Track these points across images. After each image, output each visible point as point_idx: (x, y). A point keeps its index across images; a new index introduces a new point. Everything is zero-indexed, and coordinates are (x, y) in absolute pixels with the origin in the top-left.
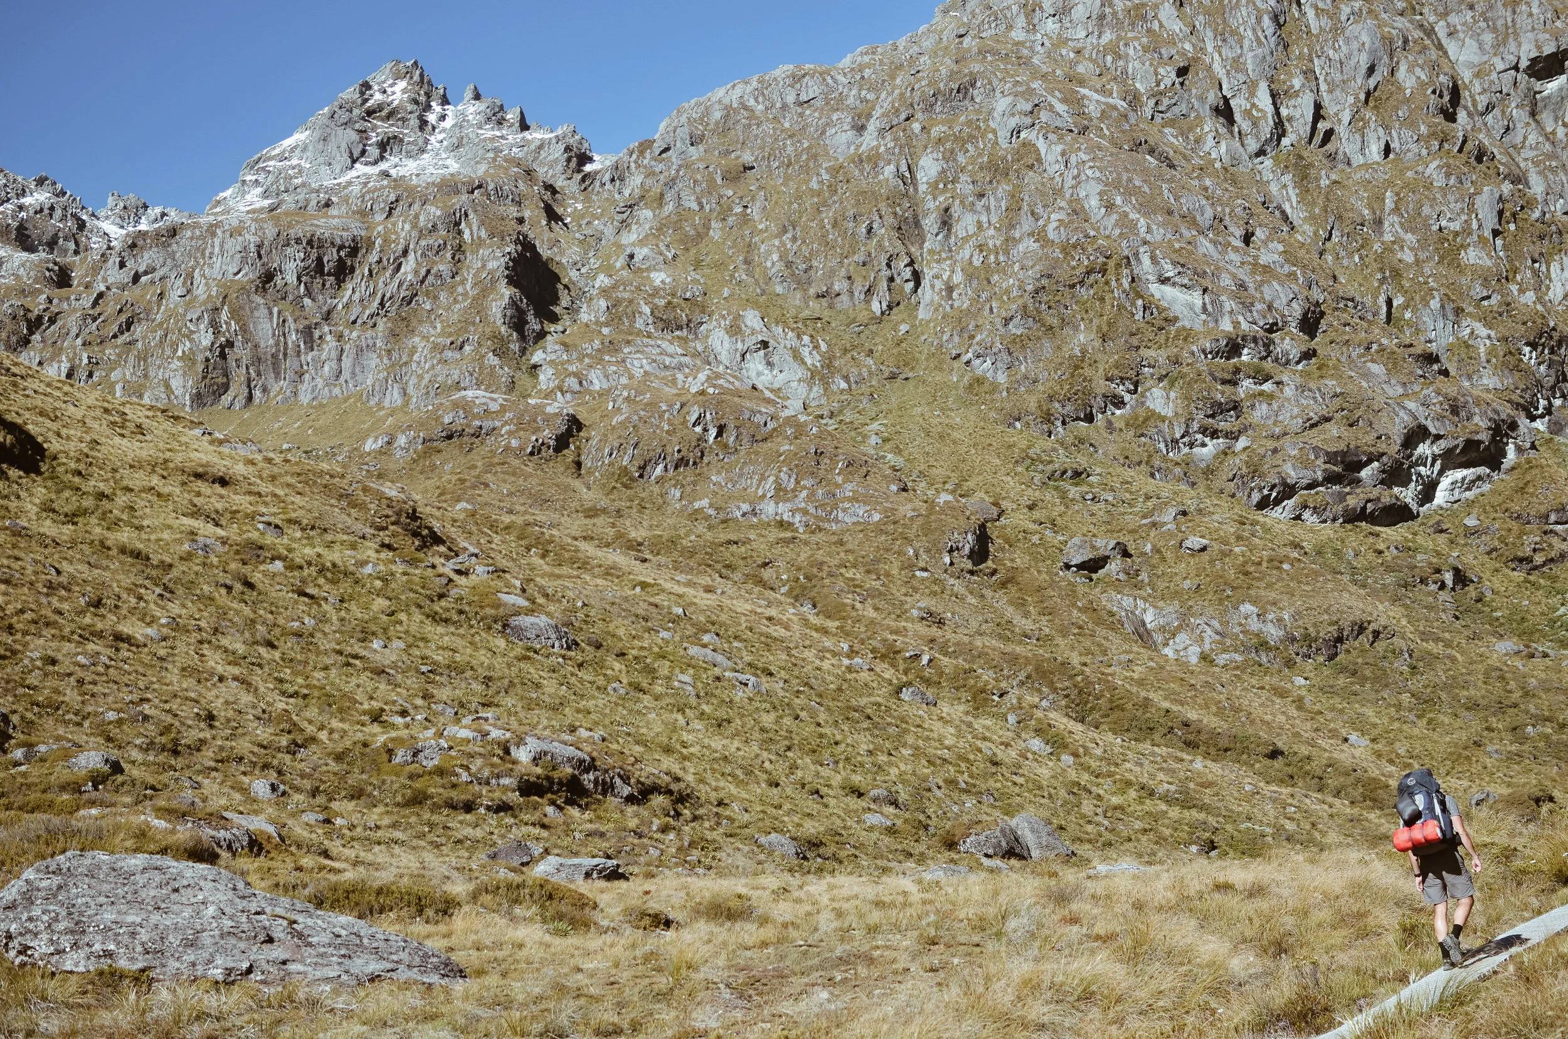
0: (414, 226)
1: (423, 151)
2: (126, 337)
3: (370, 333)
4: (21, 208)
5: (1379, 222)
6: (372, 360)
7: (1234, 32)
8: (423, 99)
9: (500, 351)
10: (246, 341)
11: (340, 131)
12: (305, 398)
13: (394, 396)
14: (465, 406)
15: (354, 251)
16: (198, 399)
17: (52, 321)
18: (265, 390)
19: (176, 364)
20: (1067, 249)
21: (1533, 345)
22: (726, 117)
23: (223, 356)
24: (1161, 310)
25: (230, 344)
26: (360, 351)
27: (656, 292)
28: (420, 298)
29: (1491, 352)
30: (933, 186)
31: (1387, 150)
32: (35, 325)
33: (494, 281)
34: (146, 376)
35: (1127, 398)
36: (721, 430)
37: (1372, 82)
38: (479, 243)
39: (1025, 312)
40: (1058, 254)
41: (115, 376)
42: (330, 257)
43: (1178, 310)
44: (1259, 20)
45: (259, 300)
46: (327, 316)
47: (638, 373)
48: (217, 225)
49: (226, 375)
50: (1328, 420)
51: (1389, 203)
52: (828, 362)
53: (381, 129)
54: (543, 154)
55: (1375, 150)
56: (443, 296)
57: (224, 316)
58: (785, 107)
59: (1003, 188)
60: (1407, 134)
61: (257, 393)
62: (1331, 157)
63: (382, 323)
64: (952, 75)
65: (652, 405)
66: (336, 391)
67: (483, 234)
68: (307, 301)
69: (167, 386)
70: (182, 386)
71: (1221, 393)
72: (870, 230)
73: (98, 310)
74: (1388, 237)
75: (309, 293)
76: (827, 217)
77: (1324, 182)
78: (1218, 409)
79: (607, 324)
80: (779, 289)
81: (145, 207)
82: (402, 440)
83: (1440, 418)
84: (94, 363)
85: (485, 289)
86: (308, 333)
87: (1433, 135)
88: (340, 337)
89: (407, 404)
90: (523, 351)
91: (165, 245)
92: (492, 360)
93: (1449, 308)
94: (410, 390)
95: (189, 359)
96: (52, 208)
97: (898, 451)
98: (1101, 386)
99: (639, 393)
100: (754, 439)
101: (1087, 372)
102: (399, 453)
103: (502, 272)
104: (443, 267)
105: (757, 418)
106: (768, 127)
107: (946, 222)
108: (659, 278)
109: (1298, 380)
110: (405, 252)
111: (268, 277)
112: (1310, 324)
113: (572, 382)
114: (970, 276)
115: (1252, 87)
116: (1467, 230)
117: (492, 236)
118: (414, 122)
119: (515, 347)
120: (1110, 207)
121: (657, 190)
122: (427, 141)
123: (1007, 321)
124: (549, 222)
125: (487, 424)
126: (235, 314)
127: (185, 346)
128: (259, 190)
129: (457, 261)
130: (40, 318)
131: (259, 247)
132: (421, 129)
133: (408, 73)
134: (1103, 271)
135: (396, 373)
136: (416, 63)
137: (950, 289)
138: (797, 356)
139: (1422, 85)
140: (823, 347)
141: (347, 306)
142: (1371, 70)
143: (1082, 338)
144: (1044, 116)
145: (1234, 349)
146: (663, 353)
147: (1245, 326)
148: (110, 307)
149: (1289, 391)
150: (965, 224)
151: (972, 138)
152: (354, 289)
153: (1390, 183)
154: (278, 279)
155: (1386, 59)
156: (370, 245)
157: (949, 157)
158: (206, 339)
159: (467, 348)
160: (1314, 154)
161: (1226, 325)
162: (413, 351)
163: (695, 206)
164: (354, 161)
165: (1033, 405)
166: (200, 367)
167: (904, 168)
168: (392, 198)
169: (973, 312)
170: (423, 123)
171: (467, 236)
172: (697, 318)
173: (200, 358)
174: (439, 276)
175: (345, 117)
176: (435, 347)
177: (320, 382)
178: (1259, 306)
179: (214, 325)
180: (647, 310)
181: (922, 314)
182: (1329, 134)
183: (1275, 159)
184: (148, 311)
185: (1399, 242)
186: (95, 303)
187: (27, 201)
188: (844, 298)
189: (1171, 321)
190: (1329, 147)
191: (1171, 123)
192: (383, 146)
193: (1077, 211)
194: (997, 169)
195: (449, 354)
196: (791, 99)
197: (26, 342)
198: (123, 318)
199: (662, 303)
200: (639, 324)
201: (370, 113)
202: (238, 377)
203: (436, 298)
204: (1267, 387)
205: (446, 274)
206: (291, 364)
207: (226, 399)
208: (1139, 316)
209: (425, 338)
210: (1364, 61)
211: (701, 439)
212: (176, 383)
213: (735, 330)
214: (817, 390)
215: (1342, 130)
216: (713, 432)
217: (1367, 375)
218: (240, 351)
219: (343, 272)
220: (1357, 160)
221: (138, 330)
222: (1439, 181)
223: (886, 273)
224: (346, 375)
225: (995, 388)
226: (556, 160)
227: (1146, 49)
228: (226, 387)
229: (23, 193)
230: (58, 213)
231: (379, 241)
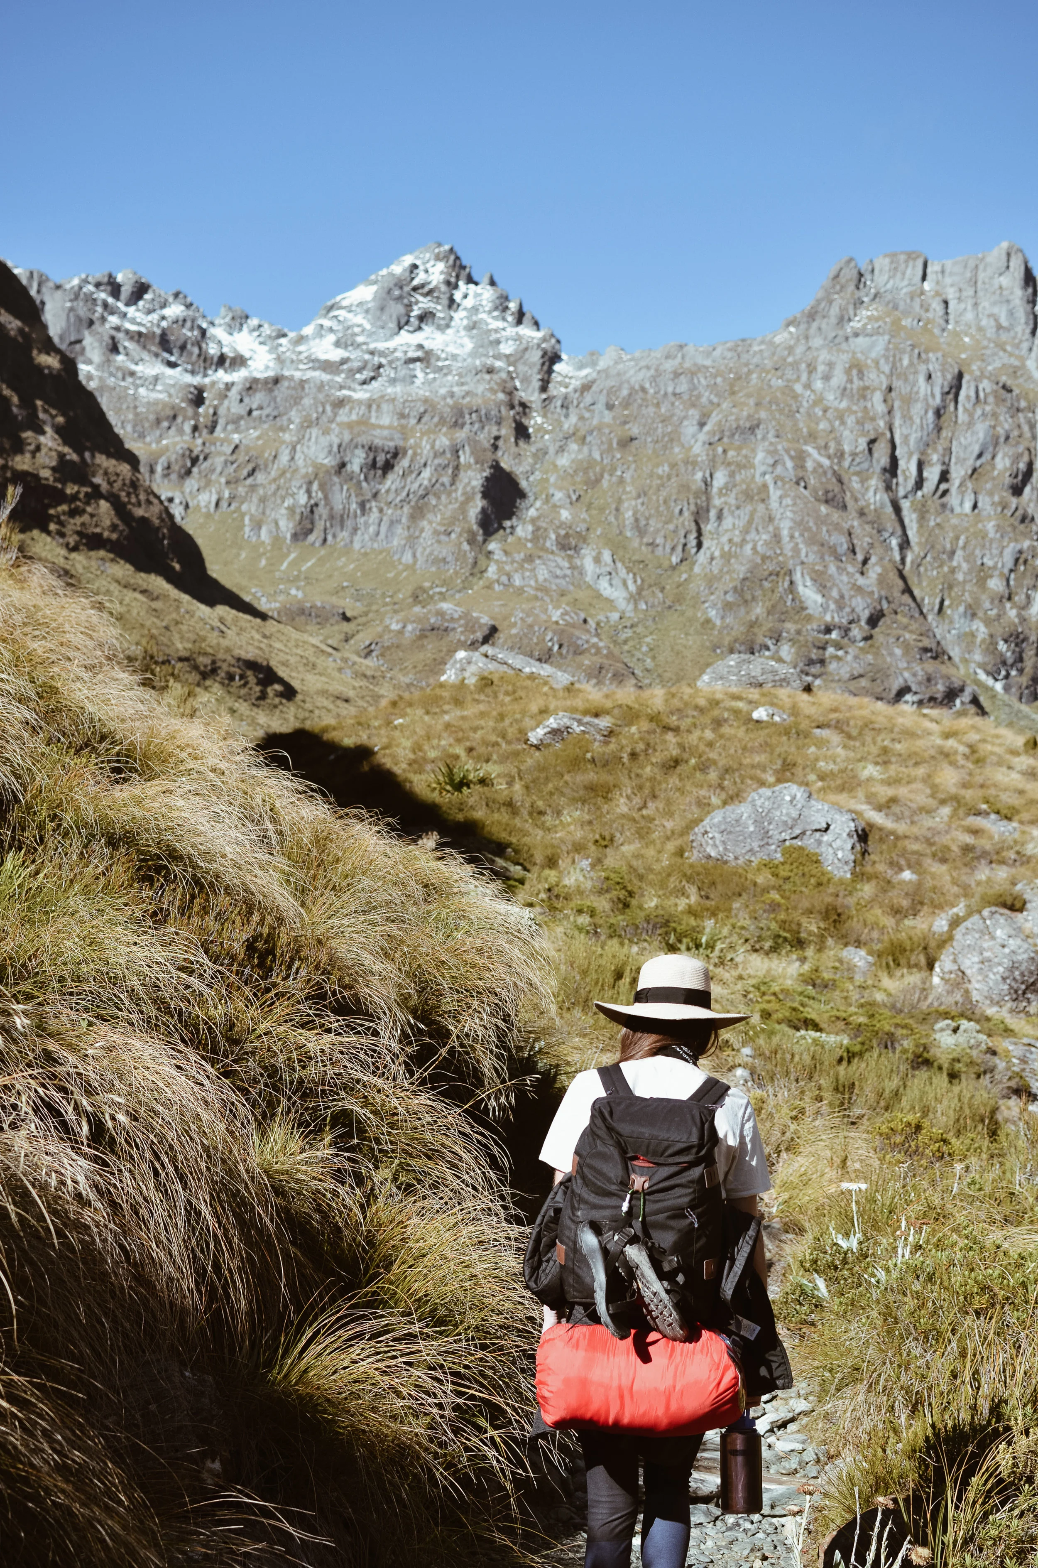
0: (433, 447)
1: (448, 326)
2: (249, 481)
3: (399, 512)
4: (163, 318)
5: (953, 553)
6: (399, 530)
7: (911, 418)
8: (453, 280)
9: (471, 542)
10: (326, 505)
11: (392, 303)
12: (357, 546)
13: (407, 558)
14: (441, 614)
15: (395, 455)
16: (295, 536)
17: (205, 459)
18: (334, 536)
19: (283, 511)
20: (764, 558)
21: (1006, 641)
22: (630, 395)
23: (312, 512)
24: (801, 602)
25: (316, 505)
26: (392, 523)
27: (562, 525)
28: (430, 497)
29: (983, 641)
30: (720, 490)
31: (975, 506)
32: (195, 461)
33: (474, 494)
34: (264, 513)
35: (772, 647)
36: (561, 646)
37: (978, 463)
38: (469, 466)
39: (735, 589)
40: (759, 561)
41: (244, 507)
42: (381, 459)
43: (809, 603)
44: (926, 412)
45: (336, 479)
46: (375, 495)
47: (541, 578)
48: (307, 381)
49: (312, 523)
50: (861, 676)
51: (961, 543)
52: (640, 590)
53: (423, 303)
54: (527, 356)
55: (968, 505)
56: (443, 497)
57: (315, 487)
58: (666, 394)
59: (749, 508)
60: (987, 499)
61: (330, 537)
62: (944, 506)
63: (406, 509)
64: (749, 417)
65: (531, 626)
66: (376, 545)
67: (472, 461)
68: (364, 484)
69: (277, 523)
70: (287, 527)
71: (814, 654)
72: (681, 511)
73: (234, 457)
74: (955, 564)
75: (366, 479)
76: (663, 493)
77: (932, 523)
78: (811, 662)
79: (531, 541)
80: (629, 534)
81: (247, 317)
82: (409, 627)
83: (920, 683)
84: (232, 498)
85: (469, 498)
86: (362, 505)
87: (1000, 503)
88: (381, 510)
89: (415, 563)
90: (485, 541)
91: (271, 390)
92: (466, 547)
93: (969, 612)
94: (418, 555)
95: (291, 510)
96: (184, 321)
97: (654, 658)
98: (760, 639)
99: (528, 616)
100: (575, 653)
101: (756, 630)
102: (407, 635)
103: (479, 488)
104: (446, 480)
105: (580, 642)
106: (651, 410)
107: (720, 517)
108: (565, 514)
109: (857, 651)
110: (425, 465)
111: (343, 465)
112: (874, 621)
113: (504, 579)
114: (722, 556)
115: (911, 454)
116: (995, 567)
117: (477, 463)
118: (445, 301)
119: (480, 538)
120: (792, 537)
121: (582, 433)
122: (451, 318)
123: (726, 593)
124: (517, 439)
125: (451, 625)
126: (322, 487)
127: (289, 502)
128: (332, 338)
129: (455, 476)
130: (197, 458)
131: (340, 446)
132: (450, 307)
133: (446, 258)
134: (777, 575)
135: (412, 540)
136: (451, 250)
137: (712, 559)
138: (625, 583)
139: (1006, 469)
140: (639, 582)
141: (388, 491)
142: (980, 456)
143: (759, 610)
144: (779, 469)
145: (828, 630)
146: (558, 566)
147: (837, 619)
148: (242, 457)
149: (849, 658)
150: (728, 522)
151: (745, 467)
152: (392, 481)
153: (967, 529)
154: (349, 467)
155: (991, 449)
156: (405, 453)
157: (732, 475)
158: (303, 499)
159: (453, 536)
160: (934, 504)
161: (828, 618)
162: (422, 530)
163: (598, 458)
164: (400, 328)
165: (726, 643)
166: (298, 517)
167: (708, 475)
168: (422, 410)
169: (718, 578)
170: (452, 301)
171: (462, 459)
172: (580, 545)
173: (298, 511)
174: (443, 485)
175: (397, 293)
176: (436, 533)
177: (366, 537)
178: (848, 610)
179: (309, 492)
180: (553, 536)
181: (697, 569)
182: (945, 492)
183: (912, 503)
184: (266, 466)
185: (959, 566)
186: (233, 452)
187: (167, 312)
188: (660, 548)
189: (804, 609)
190: (944, 500)
191: (857, 474)
192: (422, 318)
193: (777, 537)
194: (748, 496)
195: (443, 538)
196: (670, 390)
197: (189, 472)
198: (250, 467)
199: (563, 532)
200: (548, 544)
201: (415, 289)
202: (320, 525)
203: (439, 498)
204: (840, 653)
205: (447, 484)
206: (349, 523)
207: (311, 538)
208: (789, 603)
209: (430, 523)
210: (976, 450)
211: (550, 649)
212: (283, 523)
213: (597, 560)
214: (631, 607)
215: (954, 490)
216: (556, 647)
217: (891, 654)
218: (322, 510)
219: (388, 467)
220: (958, 510)
221: (260, 477)
222: (991, 534)
223: (682, 541)
224: (382, 535)
225: (714, 625)
226: (534, 364)
227: (858, 422)
228: (311, 531)
229: (164, 306)
230: (188, 324)
231: (410, 452)
